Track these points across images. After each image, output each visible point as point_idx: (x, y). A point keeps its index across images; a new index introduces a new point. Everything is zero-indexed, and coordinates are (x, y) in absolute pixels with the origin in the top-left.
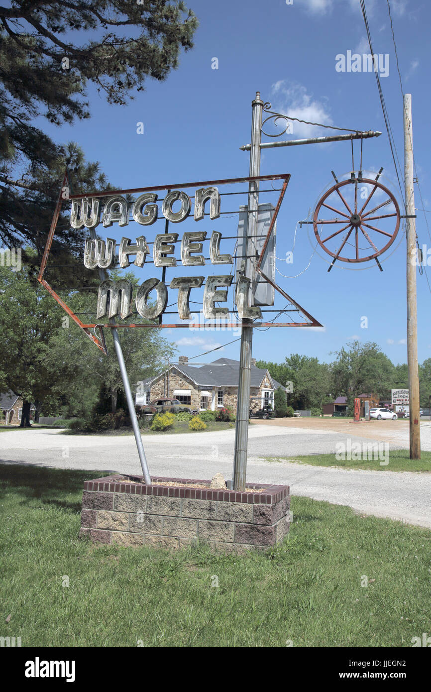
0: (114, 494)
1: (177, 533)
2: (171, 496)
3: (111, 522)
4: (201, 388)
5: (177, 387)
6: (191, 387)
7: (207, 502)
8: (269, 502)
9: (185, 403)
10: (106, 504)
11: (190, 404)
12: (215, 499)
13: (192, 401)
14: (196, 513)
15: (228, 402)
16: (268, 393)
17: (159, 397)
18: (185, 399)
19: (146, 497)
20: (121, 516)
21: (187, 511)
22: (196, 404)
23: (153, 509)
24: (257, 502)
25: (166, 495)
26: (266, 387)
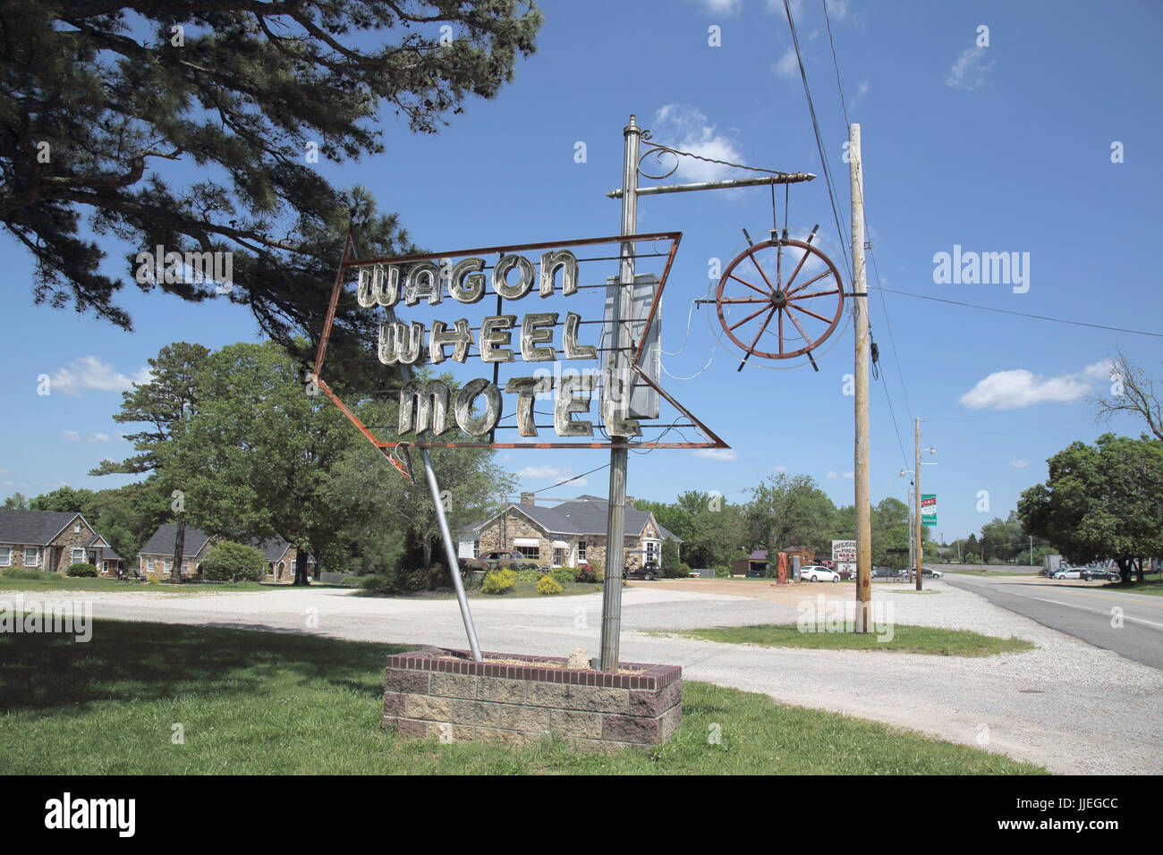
0: (430, 674)
1: (521, 726)
2: (511, 677)
3: (427, 710)
4: (554, 536)
5: (519, 534)
6: (539, 534)
7: (563, 686)
8: (652, 687)
9: (530, 557)
10: (419, 686)
11: (537, 558)
12: (574, 682)
13: (541, 554)
14: (548, 700)
15: (595, 557)
16: (652, 545)
17: (493, 548)
18: (531, 552)
19: (475, 678)
20: (440, 702)
21: (534, 697)
22: (547, 559)
23: (486, 694)
24: (635, 686)
25: (503, 675)
26: (649, 536)
